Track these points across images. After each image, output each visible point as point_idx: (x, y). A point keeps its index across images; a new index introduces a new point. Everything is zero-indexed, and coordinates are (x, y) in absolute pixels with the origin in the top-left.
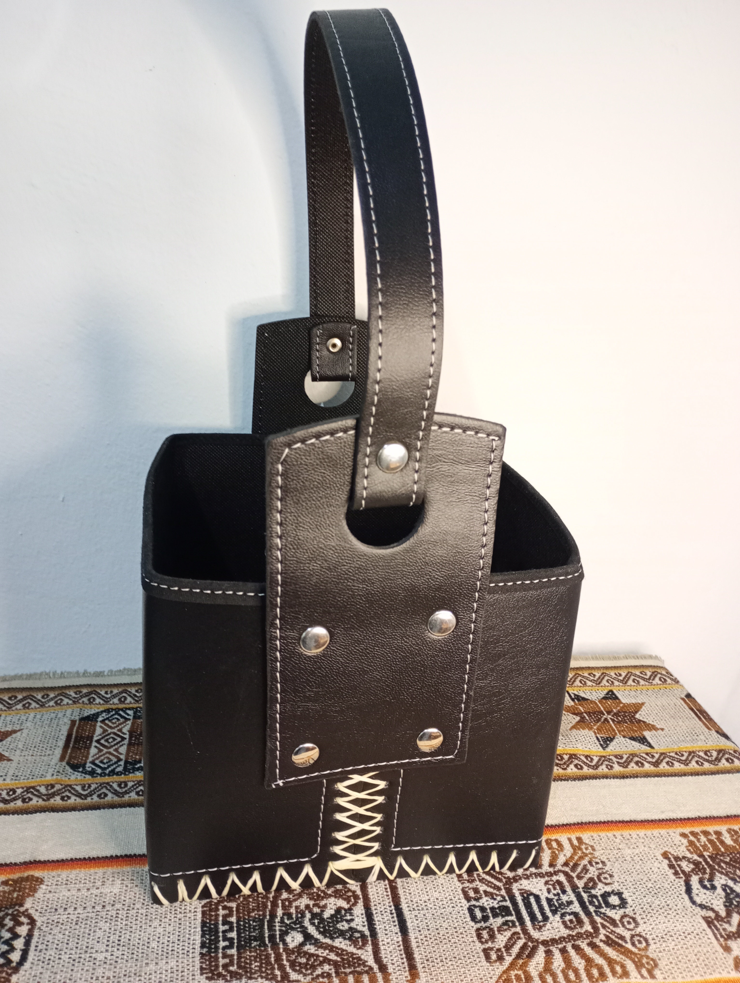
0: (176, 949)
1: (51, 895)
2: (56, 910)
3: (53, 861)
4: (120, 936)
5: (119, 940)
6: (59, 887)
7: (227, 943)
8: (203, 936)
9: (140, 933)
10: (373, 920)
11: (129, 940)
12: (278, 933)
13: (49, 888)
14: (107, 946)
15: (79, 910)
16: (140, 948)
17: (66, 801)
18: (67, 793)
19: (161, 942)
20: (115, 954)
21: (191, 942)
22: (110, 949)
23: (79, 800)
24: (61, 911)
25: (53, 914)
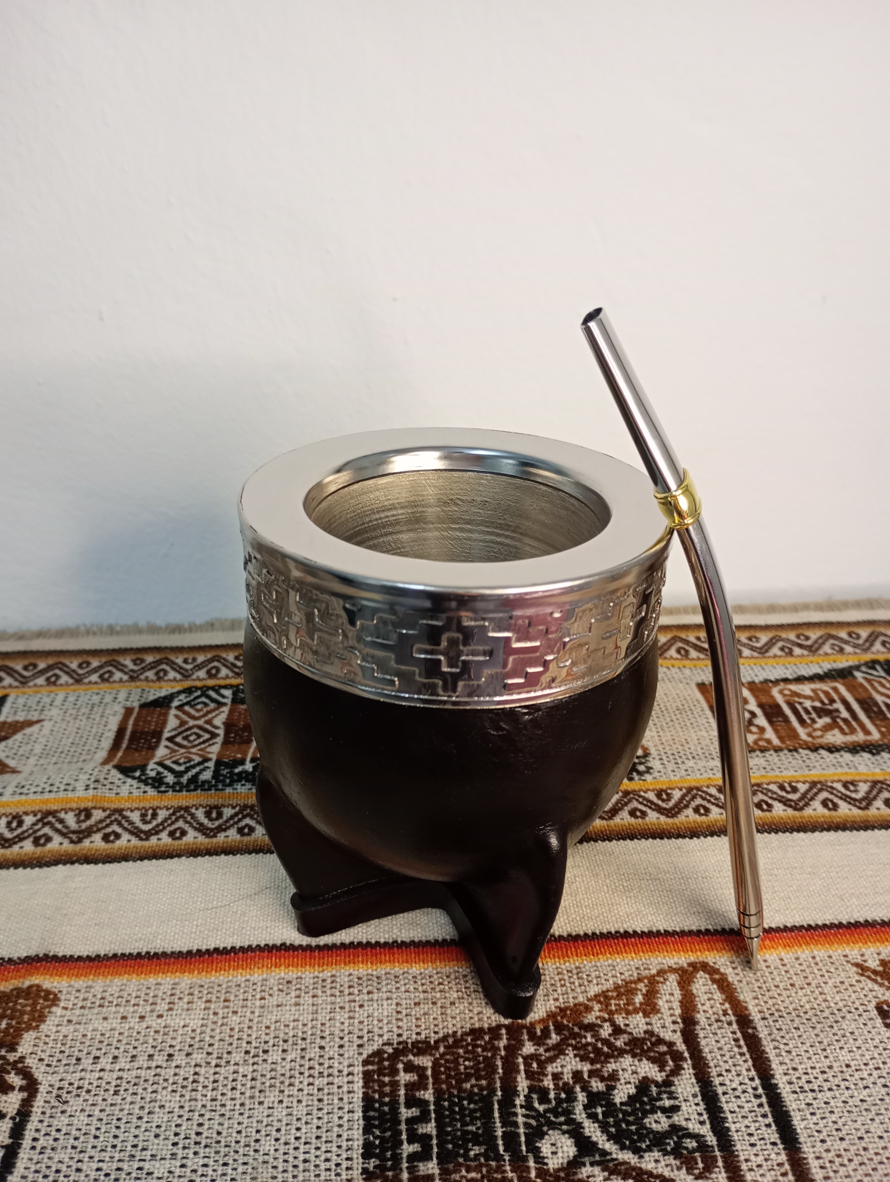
0: (313, 1158)
1: (71, 1028)
2: (78, 1059)
3: (80, 958)
4: (200, 1125)
5: (198, 1134)
6: (86, 1012)
7: (415, 1147)
8: (367, 1130)
9: (241, 1119)
10: (721, 1110)
11: (219, 1133)
12: (522, 1130)
13: (68, 1013)
14: (175, 1144)
15: (123, 1063)
16: (241, 1151)
17: (113, 842)
18: (115, 828)
19: (282, 1141)
20: (189, 1163)
21: (344, 1144)
22: (180, 1153)
23: (135, 841)
24: (87, 1062)
25: (71, 1069)
